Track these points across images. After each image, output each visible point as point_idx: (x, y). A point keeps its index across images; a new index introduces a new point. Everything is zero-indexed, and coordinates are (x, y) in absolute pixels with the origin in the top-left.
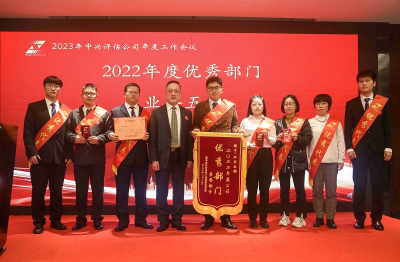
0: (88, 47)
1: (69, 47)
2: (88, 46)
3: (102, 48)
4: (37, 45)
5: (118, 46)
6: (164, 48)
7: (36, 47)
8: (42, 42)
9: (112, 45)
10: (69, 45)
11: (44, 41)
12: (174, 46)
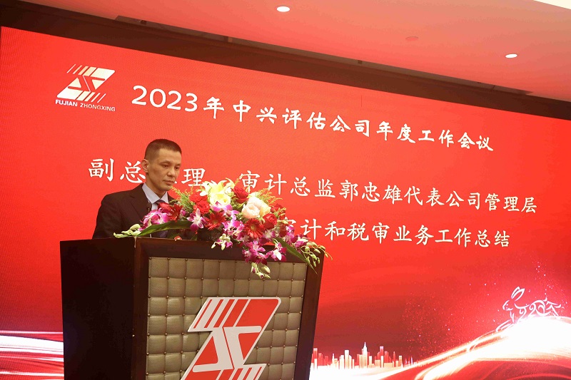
0: (241, 111)
1: (184, 103)
2: (242, 108)
3: (280, 120)
4: (90, 79)
5: (319, 119)
6: (426, 138)
7: (87, 84)
8: (106, 73)
9: (305, 115)
10: (185, 99)
11: (113, 72)
12: (447, 136)
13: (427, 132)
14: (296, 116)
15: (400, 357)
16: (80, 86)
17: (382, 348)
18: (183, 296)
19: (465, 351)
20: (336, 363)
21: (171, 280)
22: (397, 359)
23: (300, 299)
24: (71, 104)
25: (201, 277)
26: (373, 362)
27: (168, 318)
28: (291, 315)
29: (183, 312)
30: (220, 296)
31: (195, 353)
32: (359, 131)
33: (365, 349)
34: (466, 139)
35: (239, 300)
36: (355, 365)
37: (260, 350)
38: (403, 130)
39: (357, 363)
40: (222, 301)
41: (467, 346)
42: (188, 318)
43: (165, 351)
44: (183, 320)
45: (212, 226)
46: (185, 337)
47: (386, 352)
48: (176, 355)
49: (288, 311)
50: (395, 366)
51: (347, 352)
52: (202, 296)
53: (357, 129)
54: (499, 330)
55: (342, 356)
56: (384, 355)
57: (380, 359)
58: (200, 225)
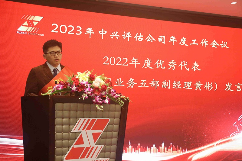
0: (102, 34)
1: (75, 31)
2: (103, 32)
3: (121, 37)
4: (32, 21)
5: (140, 36)
6: (194, 43)
7: (31, 24)
8: (39, 19)
9: (133, 35)
10: (76, 29)
11: (43, 17)
12: (205, 42)
13: (194, 41)
14: (129, 35)
15: (181, 148)
16: (27, 25)
17: (171, 144)
18: (69, 118)
19: (213, 146)
20: (149, 150)
21: (64, 112)
22: (179, 149)
23: (119, 119)
24: (24, 33)
25: (76, 111)
26: (167, 150)
27: (63, 126)
28: (115, 126)
29: (69, 124)
30: (84, 118)
31: (74, 140)
32: (160, 41)
33: (163, 144)
34: (215, 43)
35: (92, 119)
36: (158, 152)
37: (102, 139)
38: (182, 40)
39: (159, 150)
40: (85, 120)
41: (215, 143)
42: (71, 126)
43: (62, 139)
44: (70, 127)
45: (80, 90)
46: (70, 134)
47: (173, 146)
48: (67, 141)
49: (113, 124)
50: (178, 152)
51: (154, 145)
52: (77, 118)
53: (159, 40)
54: (231, 136)
55: (152, 147)
56: (172, 147)
57: (171, 149)
58: (75, 90)
